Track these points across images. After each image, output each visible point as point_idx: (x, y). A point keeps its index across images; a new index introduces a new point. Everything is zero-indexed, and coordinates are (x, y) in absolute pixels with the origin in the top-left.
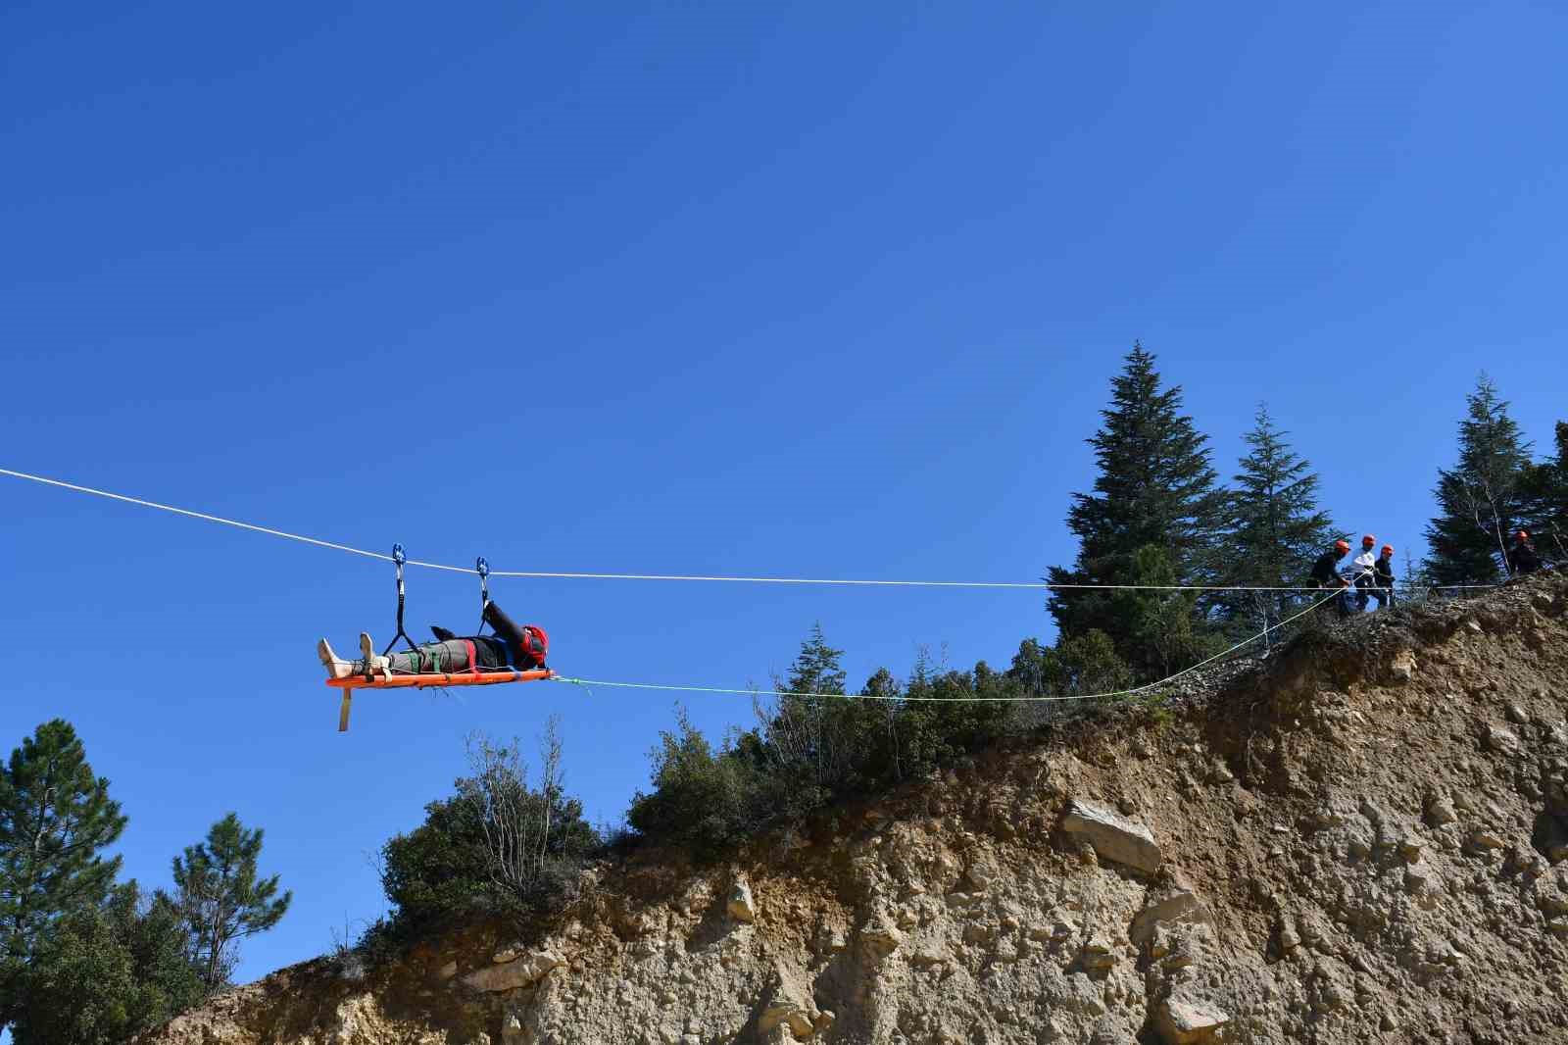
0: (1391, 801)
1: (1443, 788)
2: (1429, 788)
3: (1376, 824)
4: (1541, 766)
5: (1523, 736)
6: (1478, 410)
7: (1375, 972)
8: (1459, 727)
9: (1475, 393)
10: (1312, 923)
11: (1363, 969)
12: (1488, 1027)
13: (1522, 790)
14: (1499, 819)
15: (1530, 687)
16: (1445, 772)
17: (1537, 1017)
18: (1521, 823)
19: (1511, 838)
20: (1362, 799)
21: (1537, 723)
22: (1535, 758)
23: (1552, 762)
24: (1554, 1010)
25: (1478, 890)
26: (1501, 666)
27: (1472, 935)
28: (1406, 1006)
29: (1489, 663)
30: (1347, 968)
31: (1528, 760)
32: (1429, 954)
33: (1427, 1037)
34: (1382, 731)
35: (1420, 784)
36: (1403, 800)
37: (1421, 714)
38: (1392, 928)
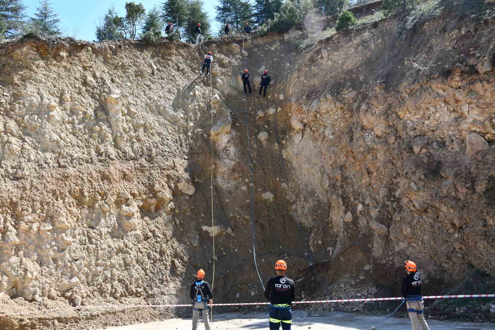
0: (49, 91)
1: (68, 91)
2: (63, 90)
3: (42, 98)
4: (100, 90)
5: (97, 82)
6: (110, 13)
7: (30, 143)
8: (78, 76)
9: (111, 8)
10: (10, 125)
11: (26, 142)
12: (65, 162)
13: (93, 97)
14: (84, 103)
15: (103, 69)
16: (70, 87)
17: (81, 160)
18: (90, 105)
19: (86, 109)
20: (39, 89)
21: (102, 78)
22: (99, 88)
23: (104, 90)
24: (87, 158)
25: (72, 123)
26: (95, 62)
27: (67, 135)
28: (39, 154)
29: (92, 60)
30: (20, 141)
31: (97, 88)
32: (50, 139)
33: (43, 163)
34: (52, 71)
35: (61, 89)
36: (54, 93)
37: (67, 69)
38: (39, 130)
